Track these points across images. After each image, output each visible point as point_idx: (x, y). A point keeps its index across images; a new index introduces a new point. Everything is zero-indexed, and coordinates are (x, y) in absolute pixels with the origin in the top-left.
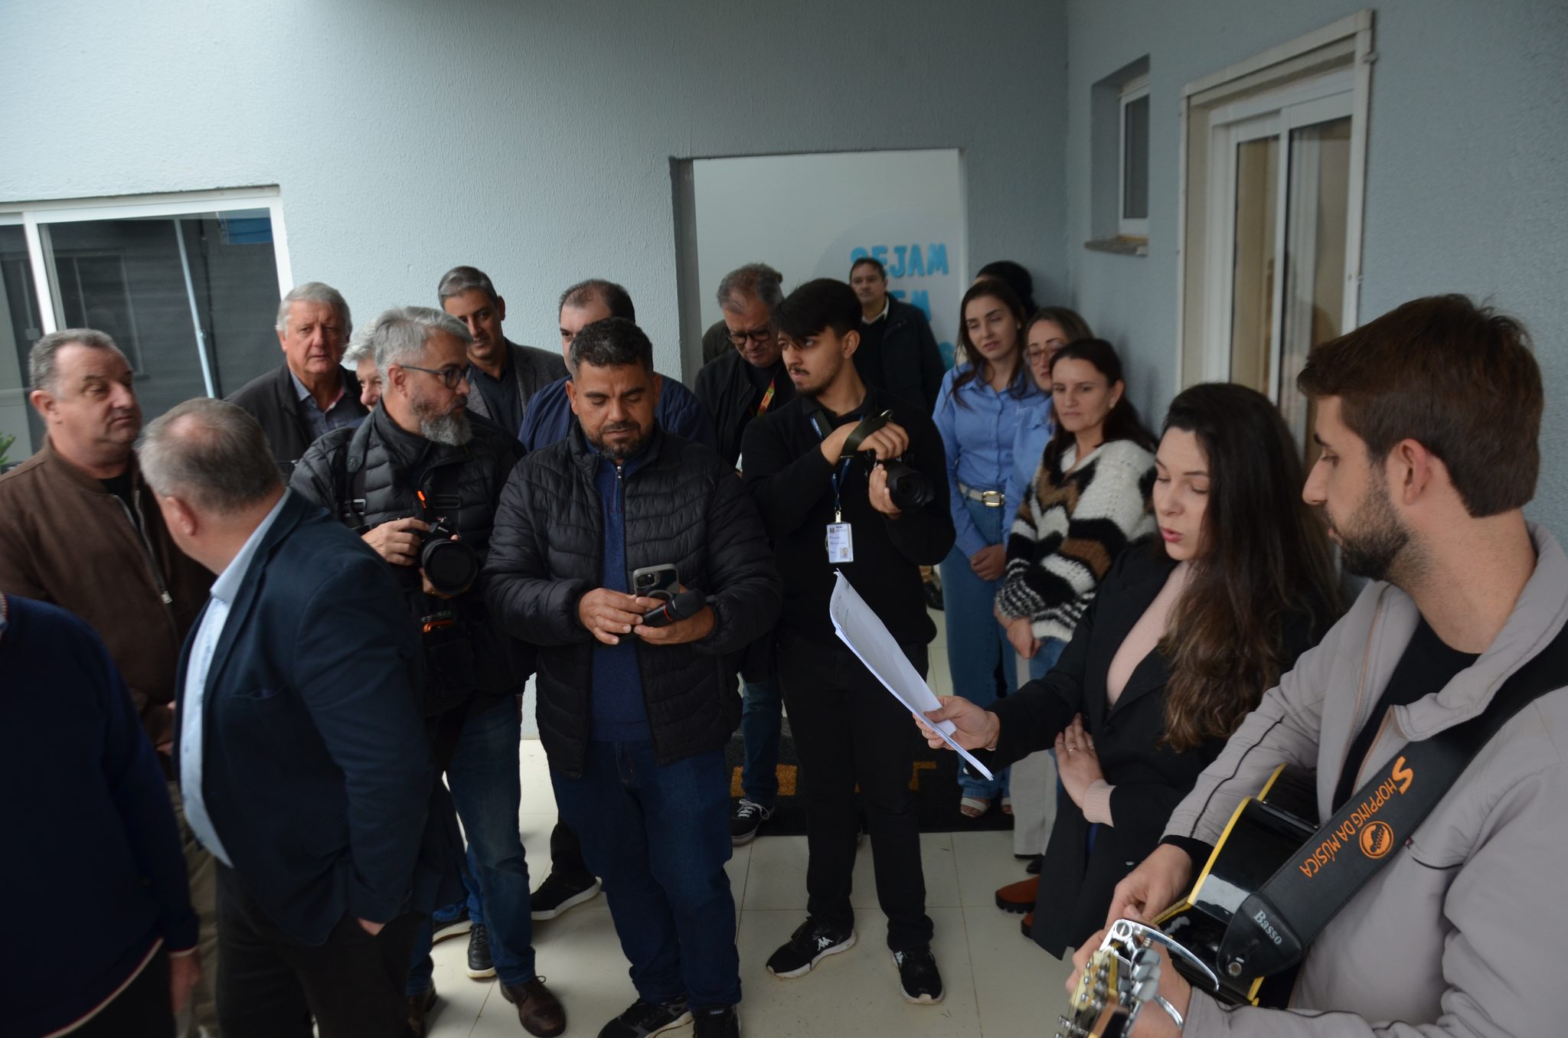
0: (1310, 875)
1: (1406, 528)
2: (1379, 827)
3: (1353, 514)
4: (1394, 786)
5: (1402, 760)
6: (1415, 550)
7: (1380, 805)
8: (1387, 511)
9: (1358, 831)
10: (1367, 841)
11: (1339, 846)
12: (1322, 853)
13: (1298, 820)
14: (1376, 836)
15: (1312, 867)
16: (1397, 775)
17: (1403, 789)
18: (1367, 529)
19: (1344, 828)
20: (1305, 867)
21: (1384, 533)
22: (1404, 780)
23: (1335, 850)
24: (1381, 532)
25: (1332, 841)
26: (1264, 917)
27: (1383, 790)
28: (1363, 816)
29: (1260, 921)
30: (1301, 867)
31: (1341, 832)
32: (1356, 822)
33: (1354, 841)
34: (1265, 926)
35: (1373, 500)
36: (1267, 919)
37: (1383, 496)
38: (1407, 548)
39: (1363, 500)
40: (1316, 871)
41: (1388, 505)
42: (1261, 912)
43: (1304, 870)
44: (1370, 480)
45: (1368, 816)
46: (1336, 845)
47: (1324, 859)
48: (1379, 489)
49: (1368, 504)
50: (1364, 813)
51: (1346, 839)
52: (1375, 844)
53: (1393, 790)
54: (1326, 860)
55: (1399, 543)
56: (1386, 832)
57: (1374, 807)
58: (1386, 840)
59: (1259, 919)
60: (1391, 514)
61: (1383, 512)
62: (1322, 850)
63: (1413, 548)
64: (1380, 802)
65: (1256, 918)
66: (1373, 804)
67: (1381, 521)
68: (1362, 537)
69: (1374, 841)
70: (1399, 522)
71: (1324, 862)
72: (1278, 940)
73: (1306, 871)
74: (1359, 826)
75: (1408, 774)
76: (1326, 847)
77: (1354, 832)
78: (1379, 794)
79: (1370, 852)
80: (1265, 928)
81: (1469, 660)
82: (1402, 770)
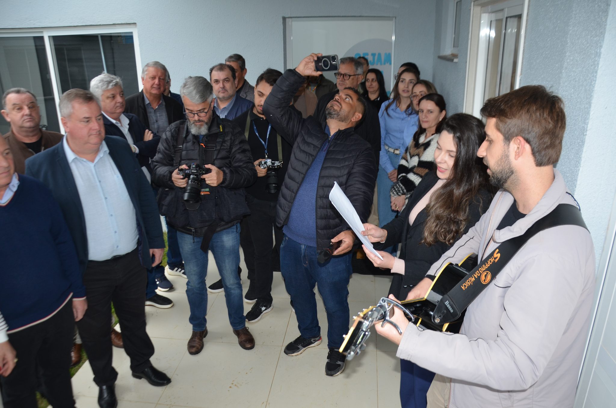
0: (464, 289)
1: (513, 169)
2: (487, 273)
3: (496, 162)
4: (494, 259)
5: (498, 250)
6: (515, 177)
7: (488, 266)
8: (508, 162)
9: (481, 274)
10: (483, 277)
11: (474, 280)
12: (468, 282)
13: (466, 271)
14: (486, 276)
15: (465, 286)
16: (495, 255)
17: (496, 260)
18: (500, 168)
19: (476, 273)
20: (463, 286)
21: (506, 170)
22: (497, 257)
23: (473, 281)
24: (505, 169)
25: (472, 277)
26: (448, 303)
27: (490, 261)
28: (483, 269)
29: (447, 304)
30: (462, 286)
31: (475, 274)
32: (480, 272)
33: (479, 277)
34: (448, 306)
35: (503, 158)
36: (449, 304)
37: (507, 156)
38: (513, 176)
39: (500, 157)
40: (466, 288)
41: (509, 159)
42: (447, 301)
43: (462, 287)
44: (504, 150)
45: (485, 269)
46: (474, 279)
47: (469, 284)
48: (506, 153)
49: (502, 159)
50: (483, 268)
51: (477, 277)
52: (485, 279)
53: (493, 261)
54: (470, 284)
55: (510, 174)
56: (489, 275)
57: (487, 266)
58: (489, 277)
59: (446, 303)
60: (509, 163)
61: (506, 162)
62: (469, 281)
63: (515, 176)
64: (489, 264)
65: (445, 303)
66: (487, 265)
67: (506, 165)
68: (498, 171)
69: (485, 278)
70: (511, 166)
71: (469, 285)
72: (452, 311)
73: (463, 288)
74: (481, 273)
75: (499, 255)
76: (470, 280)
77: (479, 275)
78: (489, 262)
79: (484, 282)
80: (448, 307)
81: (523, 216)
82: (496, 254)
